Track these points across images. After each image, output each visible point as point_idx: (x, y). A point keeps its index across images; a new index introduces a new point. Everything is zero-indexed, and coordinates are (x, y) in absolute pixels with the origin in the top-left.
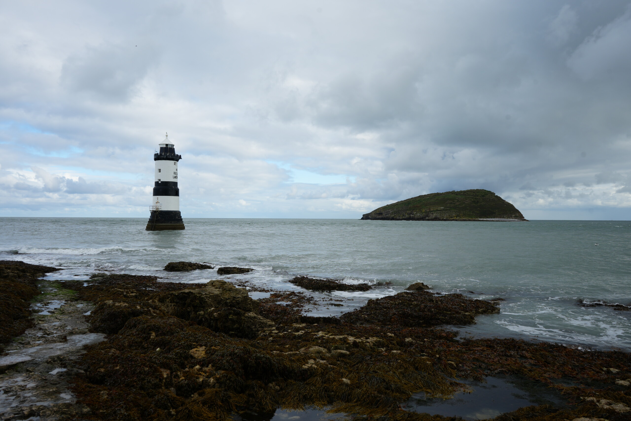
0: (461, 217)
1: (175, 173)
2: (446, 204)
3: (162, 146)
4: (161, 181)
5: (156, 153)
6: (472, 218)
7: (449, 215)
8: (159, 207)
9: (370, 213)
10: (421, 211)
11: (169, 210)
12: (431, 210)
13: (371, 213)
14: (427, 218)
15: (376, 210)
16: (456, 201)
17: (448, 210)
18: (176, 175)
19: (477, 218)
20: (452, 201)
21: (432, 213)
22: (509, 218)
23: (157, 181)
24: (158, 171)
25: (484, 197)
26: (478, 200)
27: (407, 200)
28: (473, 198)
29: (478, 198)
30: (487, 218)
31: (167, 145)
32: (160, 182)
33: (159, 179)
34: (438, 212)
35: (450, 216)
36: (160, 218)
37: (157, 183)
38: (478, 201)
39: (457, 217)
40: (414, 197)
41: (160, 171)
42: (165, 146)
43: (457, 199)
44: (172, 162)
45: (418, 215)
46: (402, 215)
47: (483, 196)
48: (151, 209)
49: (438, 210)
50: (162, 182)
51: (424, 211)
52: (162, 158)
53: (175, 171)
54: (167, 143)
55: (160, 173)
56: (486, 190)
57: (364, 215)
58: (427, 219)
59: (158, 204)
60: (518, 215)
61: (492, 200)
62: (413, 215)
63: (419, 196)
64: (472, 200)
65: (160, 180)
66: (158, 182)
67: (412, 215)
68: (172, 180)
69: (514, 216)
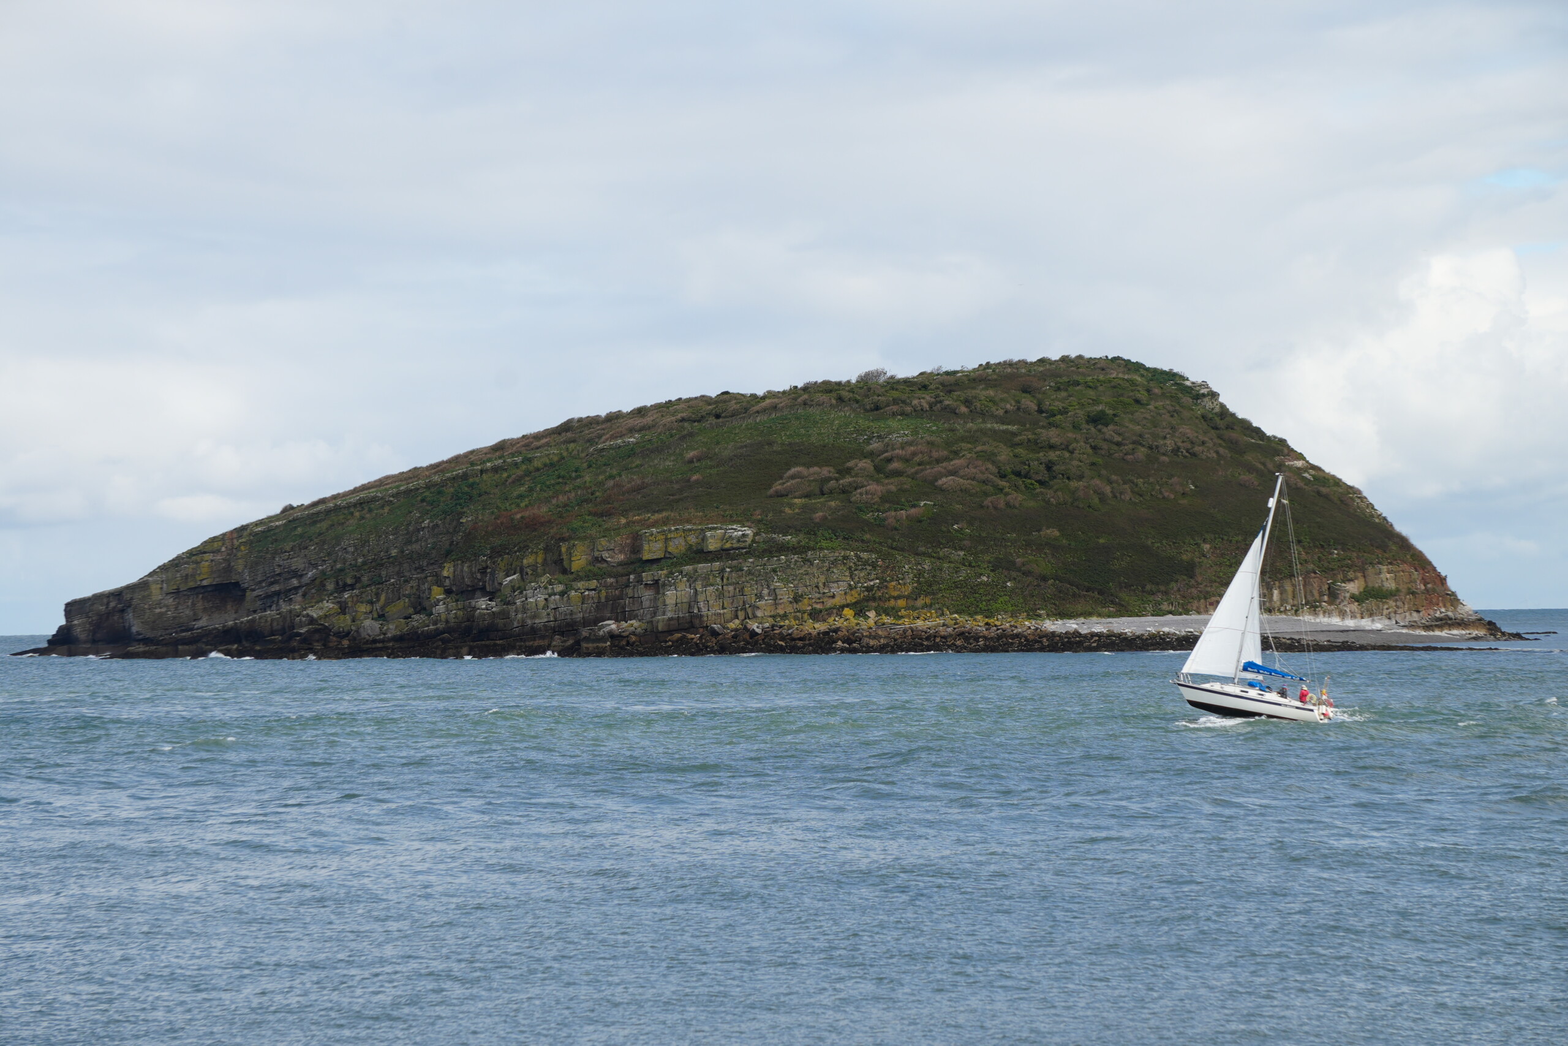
0: (893, 612)
2: (780, 495)
6: (989, 614)
7: (797, 599)
9: (131, 588)
10: (559, 562)
12: (652, 550)
13: (142, 585)
14: (612, 626)
15: (194, 555)
16: (865, 464)
17: (783, 549)
19: (1033, 615)
20: (826, 471)
21: (647, 577)
22: (1314, 608)
25: (1109, 431)
26: (1053, 455)
27: (456, 460)
28: (1009, 440)
29: (1053, 435)
30: (1123, 610)
34: (703, 567)
35: (805, 605)
38: (1049, 467)
39: (860, 610)
40: (516, 434)
43: (875, 445)
45: (537, 597)
46: (401, 606)
47: (1097, 420)
49: (699, 554)
56: (1138, 367)
57: (73, 609)
58: (615, 637)
60: (1391, 585)
61: (1176, 451)
62: (492, 596)
63: (567, 427)
64: (1004, 454)
67: (482, 603)
69: (1353, 587)
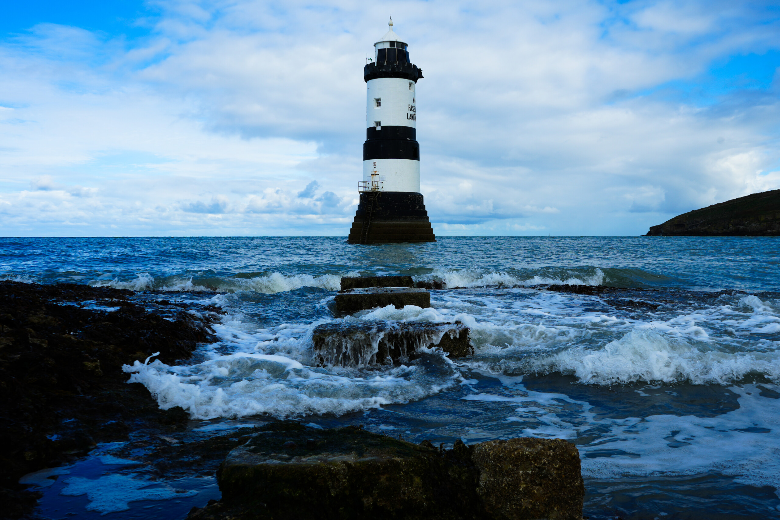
1: (411, 108)
3: (381, 47)
4: (382, 125)
5: (369, 62)
8: (380, 185)
9: (661, 225)
10: (758, 219)
11: (400, 191)
13: (664, 224)
14: (770, 231)
15: (674, 219)
18: (412, 113)
23: (373, 125)
24: (374, 103)
31: (392, 43)
32: (379, 129)
33: (378, 120)
36: (380, 208)
37: (371, 131)
41: (378, 102)
42: (387, 46)
44: (405, 82)
45: (753, 225)
48: (361, 189)
50: (383, 128)
51: (763, 218)
52: (384, 72)
53: (412, 104)
54: (393, 39)
55: (379, 108)
57: (651, 228)
58: (770, 233)
59: (376, 178)
65: (378, 123)
66: (374, 128)
67: (740, 227)
68: (405, 123)
